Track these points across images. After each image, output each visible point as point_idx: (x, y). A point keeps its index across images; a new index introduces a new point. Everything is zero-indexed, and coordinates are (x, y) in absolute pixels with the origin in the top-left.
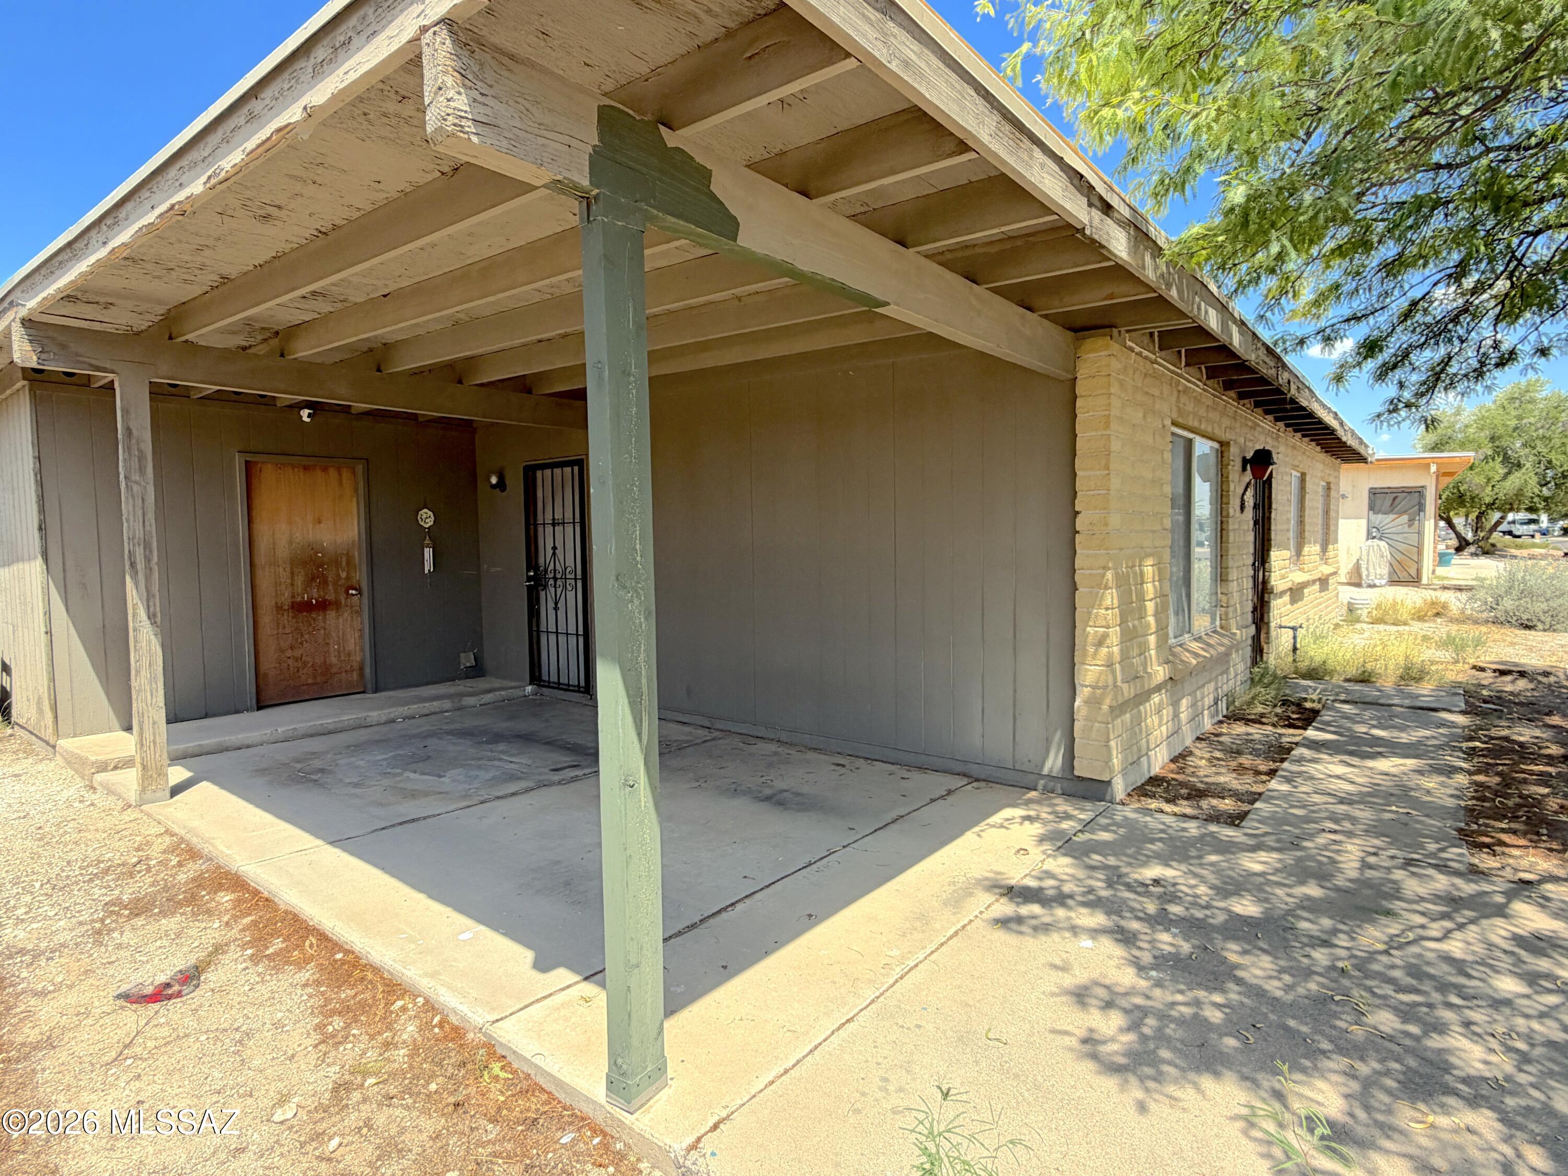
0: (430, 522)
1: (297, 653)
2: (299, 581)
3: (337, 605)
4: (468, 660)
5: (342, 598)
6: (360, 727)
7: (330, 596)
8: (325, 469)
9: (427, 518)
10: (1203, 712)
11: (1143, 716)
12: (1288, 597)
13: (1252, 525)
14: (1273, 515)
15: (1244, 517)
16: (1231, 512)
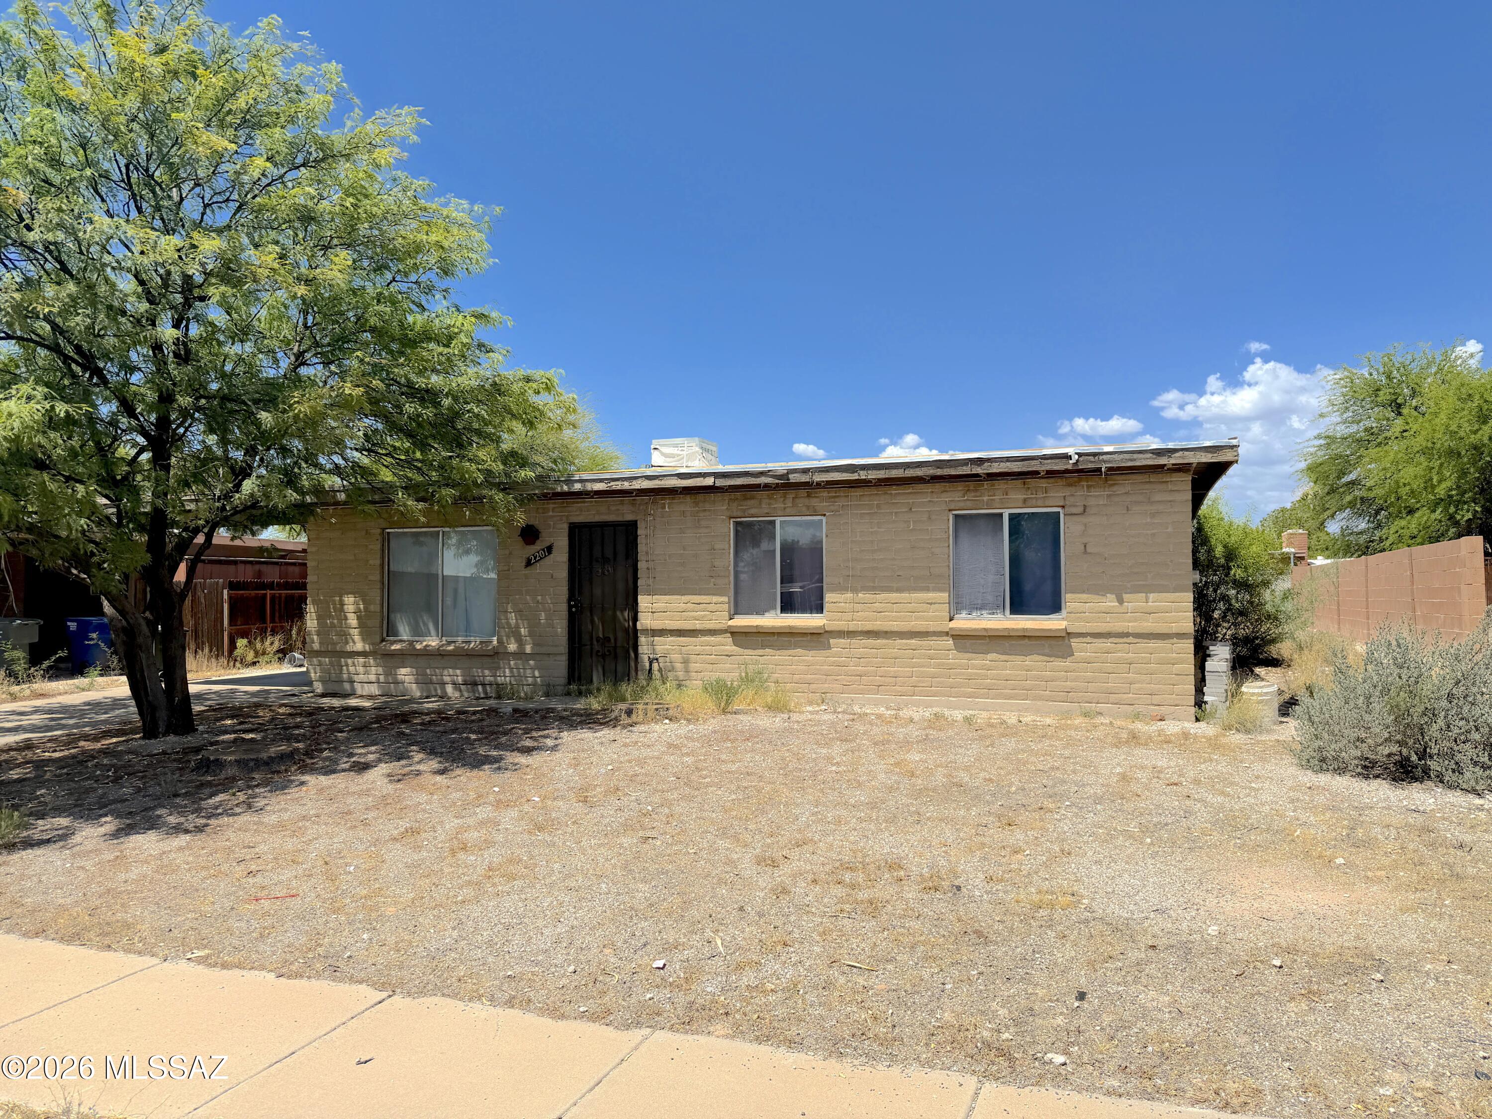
10: (443, 684)
11: (343, 664)
12: (724, 639)
13: (563, 575)
14: (642, 565)
15: (534, 570)
16: (501, 567)
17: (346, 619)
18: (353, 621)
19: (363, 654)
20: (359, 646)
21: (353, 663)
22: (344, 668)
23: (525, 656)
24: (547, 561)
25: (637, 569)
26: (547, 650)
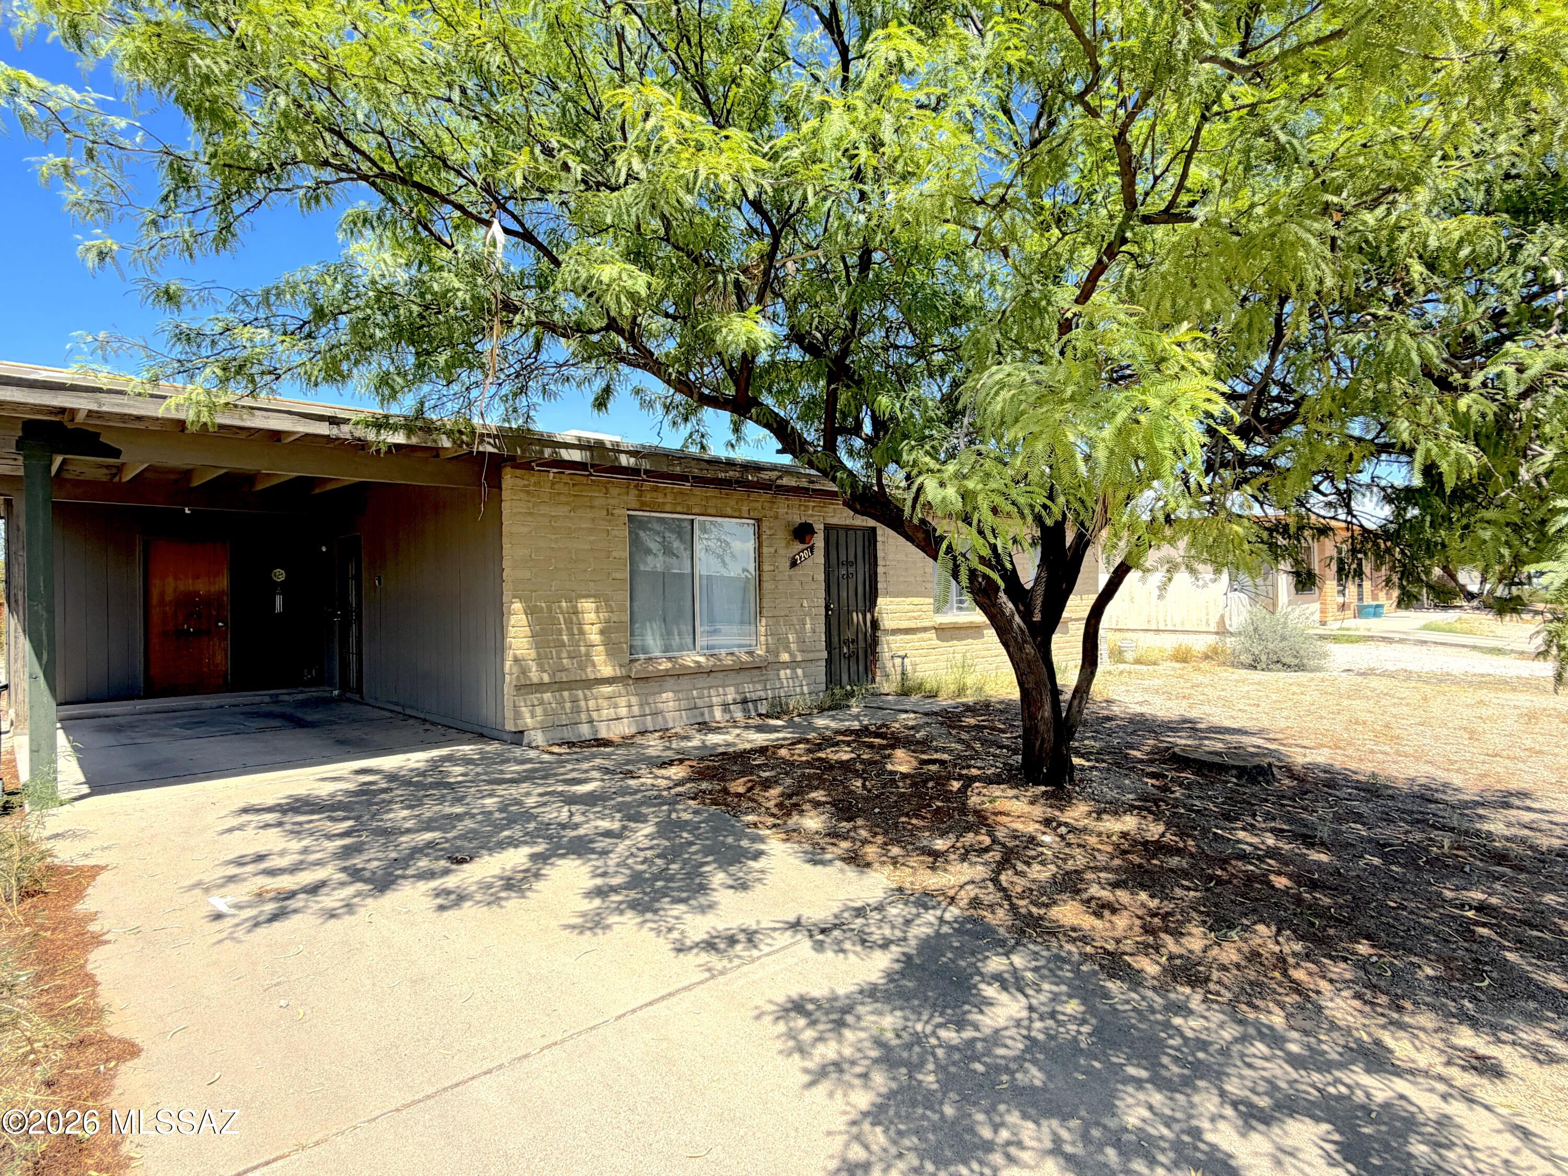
0: (282, 578)
1: (179, 663)
2: (181, 616)
3: (209, 632)
4: (310, 673)
5: (213, 628)
7: (204, 627)
9: (280, 575)
11: (581, 697)
12: (932, 635)
13: (821, 577)
14: (880, 570)
15: (798, 571)
16: (766, 567)
17: (583, 632)
19: (611, 681)
20: (607, 671)
22: (582, 703)
23: (793, 664)
24: (809, 562)
25: (876, 573)
26: (811, 656)
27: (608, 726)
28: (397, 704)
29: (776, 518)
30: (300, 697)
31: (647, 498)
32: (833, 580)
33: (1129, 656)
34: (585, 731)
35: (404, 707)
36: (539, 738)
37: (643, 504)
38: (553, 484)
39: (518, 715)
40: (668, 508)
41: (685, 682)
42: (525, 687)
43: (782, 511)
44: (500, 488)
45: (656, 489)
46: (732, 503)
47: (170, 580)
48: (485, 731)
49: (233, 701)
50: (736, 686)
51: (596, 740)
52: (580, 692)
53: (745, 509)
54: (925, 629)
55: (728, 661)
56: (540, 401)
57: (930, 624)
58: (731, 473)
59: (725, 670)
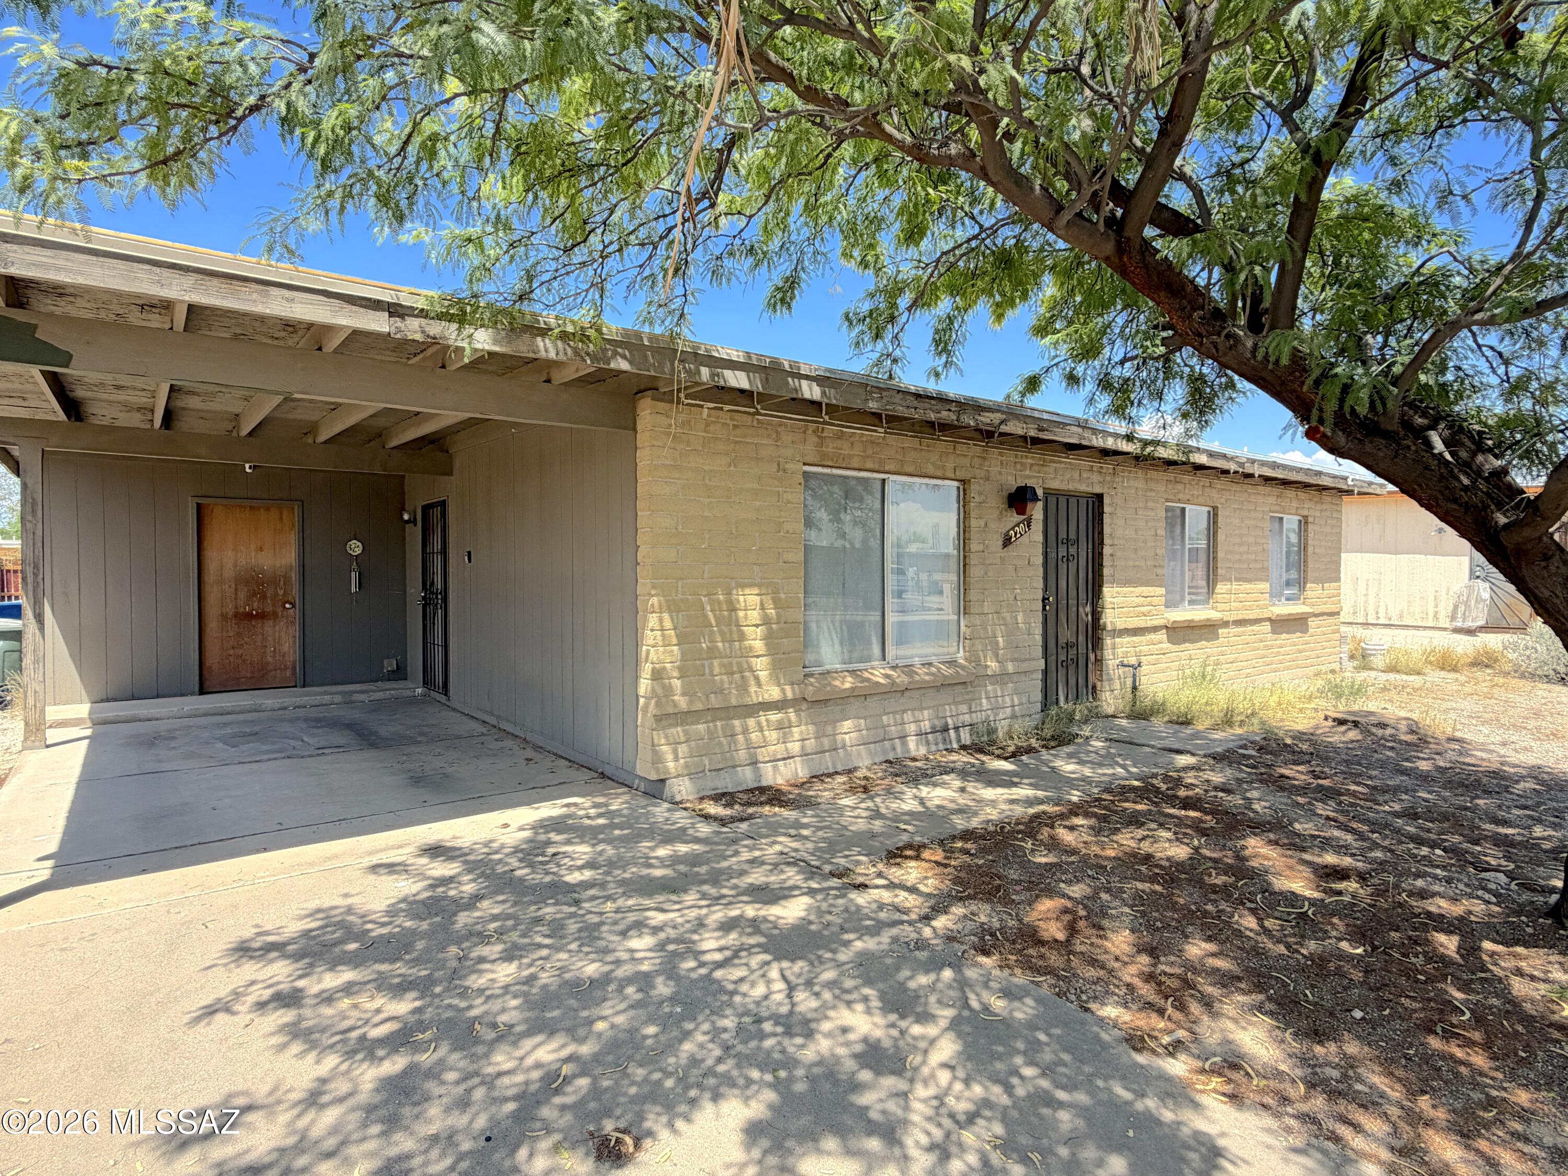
0: (358, 551)
1: (240, 652)
2: (242, 595)
3: (275, 615)
4: (390, 665)
5: (279, 610)
6: (256, 711)
7: (269, 609)
8: (268, 509)
9: (355, 547)
10: (903, 738)
11: (738, 729)
12: (1162, 636)
13: (1039, 560)
14: (1107, 550)
15: (1012, 551)
16: (974, 546)
17: (742, 637)
18: (755, 639)
19: (780, 705)
20: (773, 693)
21: (759, 724)
22: (740, 738)
23: (1001, 678)
24: (1025, 539)
25: (1101, 554)
26: (1025, 666)
27: (775, 768)
28: (492, 714)
29: (987, 479)
30: (379, 695)
31: (830, 448)
32: (1052, 564)
33: (1378, 661)
34: (746, 778)
35: (498, 717)
36: (682, 788)
37: (824, 455)
38: (707, 425)
39: (657, 759)
40: (855, 463)
41: (872, 703)
42: (665, 719)
43: (995, 470)
44: (635, 430)
45: (840, 436)
46: (934, 457)
47: (230, 553)
48: (608, 771)
49: (298, 701)
50: (936, 707)
51: (762, 790)
52: (737, 723)
53: (950, 466)
54: (1155, 629)
55: (923, 674)
56: (705, 285)
57: (1161, 622)
58: (945, 414)
59: (923, 688)
